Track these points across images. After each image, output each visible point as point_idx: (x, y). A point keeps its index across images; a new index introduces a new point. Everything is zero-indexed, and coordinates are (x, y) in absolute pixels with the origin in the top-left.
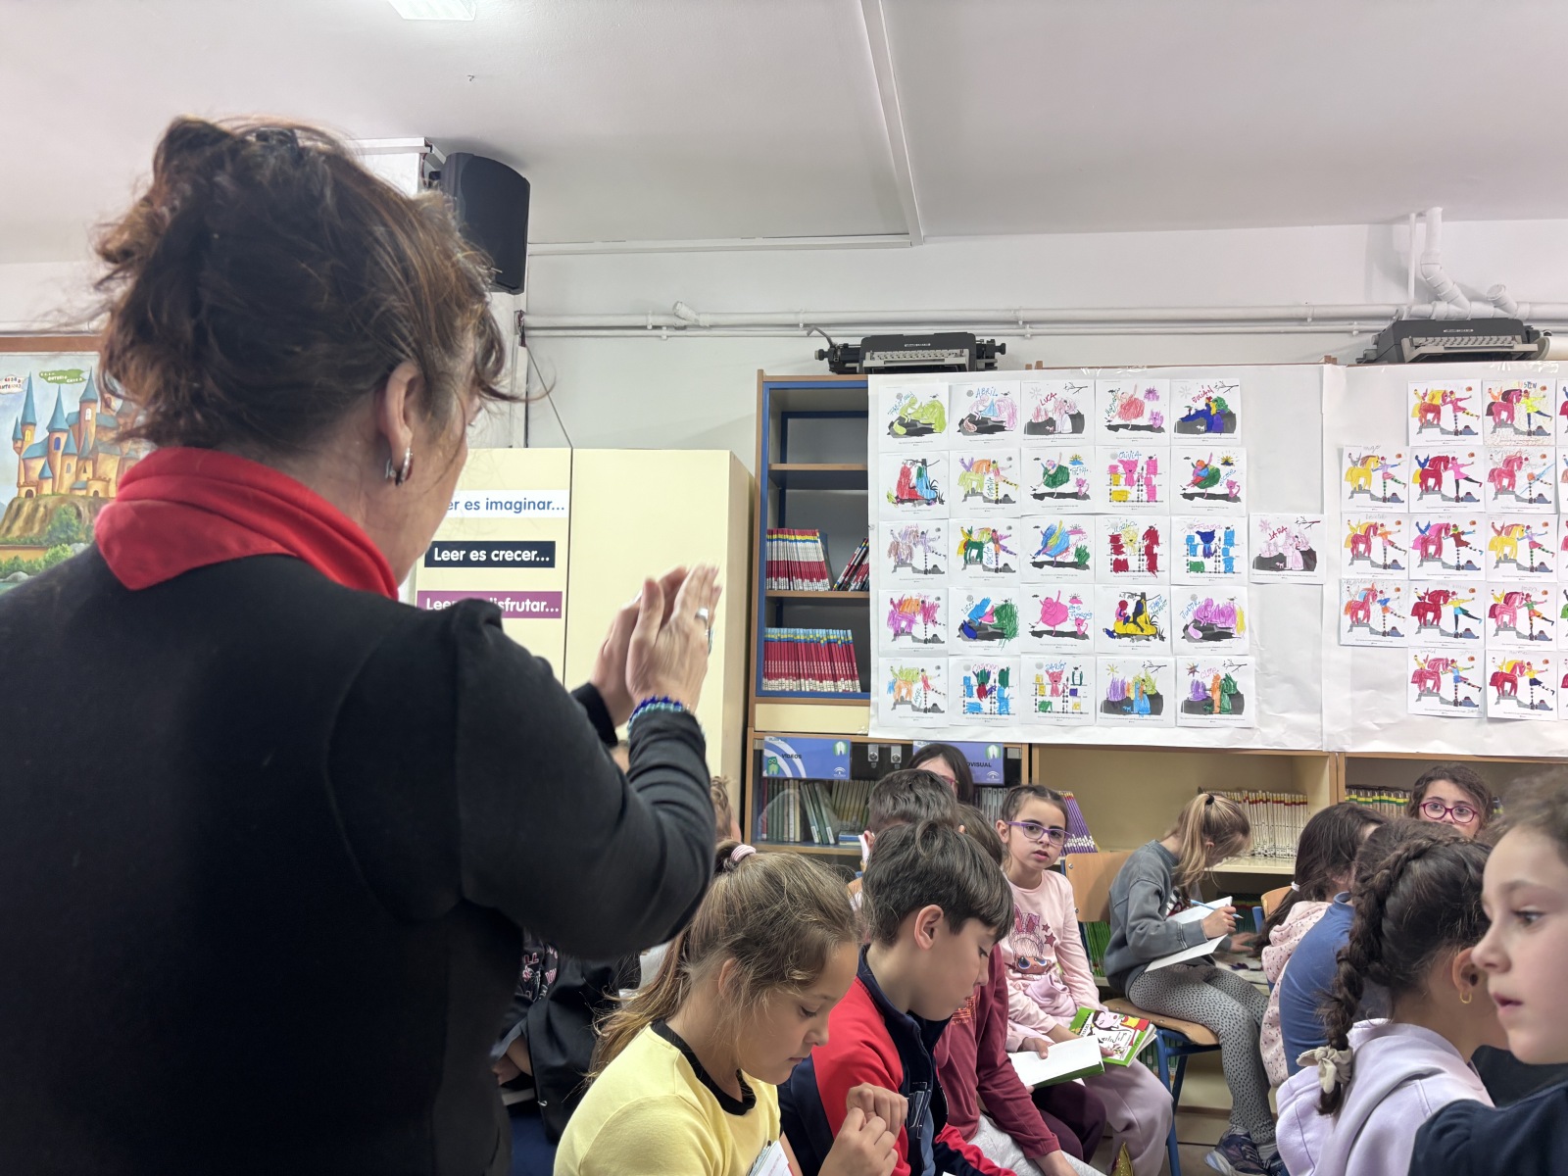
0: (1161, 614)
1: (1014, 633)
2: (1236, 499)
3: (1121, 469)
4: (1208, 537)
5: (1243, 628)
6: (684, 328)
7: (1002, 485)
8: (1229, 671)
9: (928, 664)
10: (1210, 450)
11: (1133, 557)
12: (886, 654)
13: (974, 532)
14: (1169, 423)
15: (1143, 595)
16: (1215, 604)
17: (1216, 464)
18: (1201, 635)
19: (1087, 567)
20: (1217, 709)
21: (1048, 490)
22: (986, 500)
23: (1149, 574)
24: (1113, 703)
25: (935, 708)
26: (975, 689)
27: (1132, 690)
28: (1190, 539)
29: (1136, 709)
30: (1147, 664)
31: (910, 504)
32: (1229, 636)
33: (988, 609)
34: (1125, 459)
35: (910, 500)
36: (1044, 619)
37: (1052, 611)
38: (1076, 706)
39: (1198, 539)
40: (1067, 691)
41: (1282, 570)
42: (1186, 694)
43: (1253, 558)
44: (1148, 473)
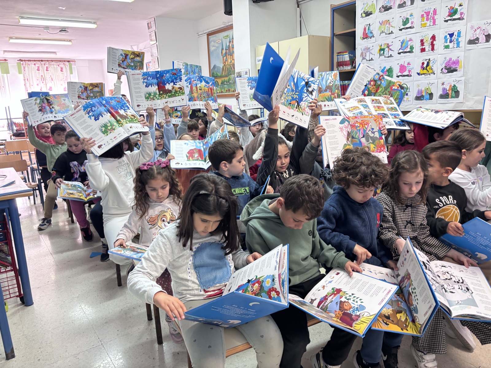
0: (434, 66)
1: (392, 77)
2: (463, 19)
3: (425, 15)
4: (451, 35)
5: (461, 67)
7: (391, 28)
8: (455, 83)
10: (455, 2)
11: (427, 47)
13: (382, 45)
15: (429, 60)
16: (452, 60)
17: (457, 7)
18: (447, 71)
19: (413, 52)
20: (450, 97)
21: (403, 27)
22: (386, 34)
23: (431, 52)
24: (418, 97)
27: (424, 92)
28: (446, 37)
29: (425, 99)
30: (429, 83)
31: (366, 39)
32: (456, 70)
33: (385, 70)
34: (426, 11)
35: (366, 38)
38: (407, 99)
39: (448, 36)
41: (478, 43)
42: (440, 92)
43: (467, 41)
44: (433, 15)
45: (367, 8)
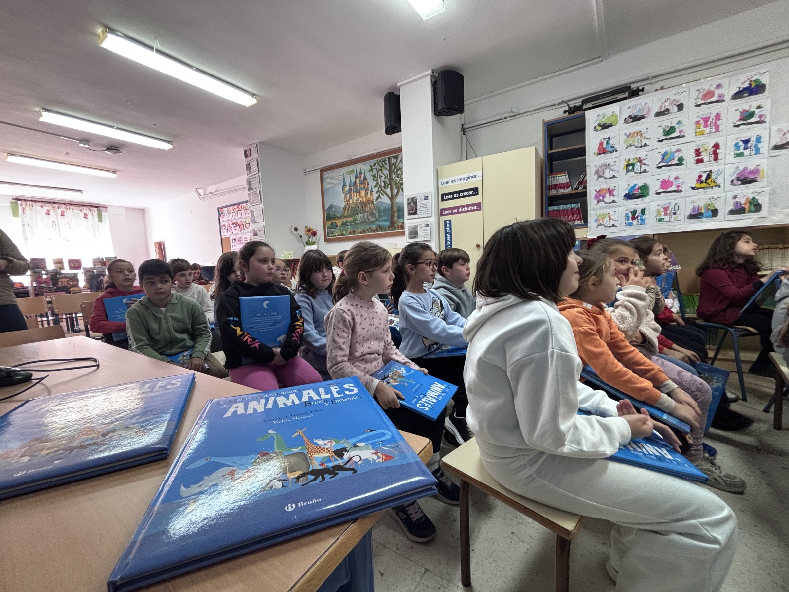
0: (719, 177)
1: (648, 195)
2: (763, 122)
3: (702, 121)
4: (746, 142)
5: (763, 176)
6: (515, 116)
7: (643, 140)
8: (754, 195)
9: (611, 211)
10: (750, 103)
11: (706, 156)
12: (594, 210)
13: (631, 160)
14: (727, 98)
15: (710, 171)
16: (749, 169)
17: (752, 109)
18: (740, 182)
19: (683, 164)
20: (747, 211)
21: (665, 137)
22: (636, 147)
23: (714, 163)
24: (693, 215)
25: (614, 226)
26: (630, 217)
27: (703, 209)
28: (737, 144)
29: (704, 216)
30: (711, 198)
31: (603, 155)
32: (756, 181)
33: (636, 188)
34: (704, 117)
35: (603, 153)
36: (662, 188)
37: (665, 184)
38: (675, 218)
39: (741, 143)
40: (671, 213)
42: (731, 207)
43: (771, 146)
44: (716, 120)
45: (603, 120)
